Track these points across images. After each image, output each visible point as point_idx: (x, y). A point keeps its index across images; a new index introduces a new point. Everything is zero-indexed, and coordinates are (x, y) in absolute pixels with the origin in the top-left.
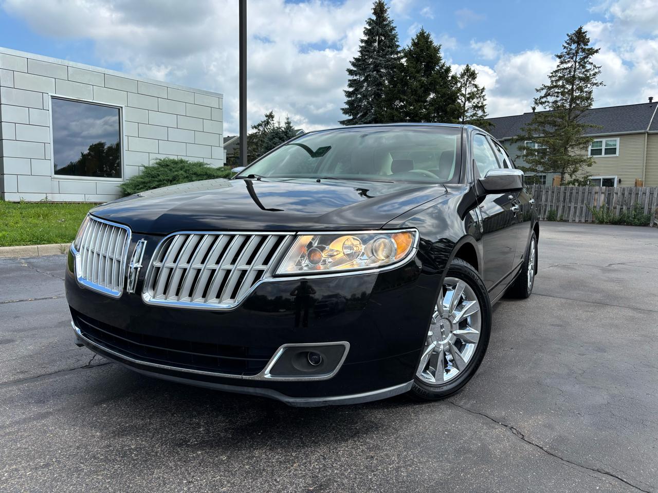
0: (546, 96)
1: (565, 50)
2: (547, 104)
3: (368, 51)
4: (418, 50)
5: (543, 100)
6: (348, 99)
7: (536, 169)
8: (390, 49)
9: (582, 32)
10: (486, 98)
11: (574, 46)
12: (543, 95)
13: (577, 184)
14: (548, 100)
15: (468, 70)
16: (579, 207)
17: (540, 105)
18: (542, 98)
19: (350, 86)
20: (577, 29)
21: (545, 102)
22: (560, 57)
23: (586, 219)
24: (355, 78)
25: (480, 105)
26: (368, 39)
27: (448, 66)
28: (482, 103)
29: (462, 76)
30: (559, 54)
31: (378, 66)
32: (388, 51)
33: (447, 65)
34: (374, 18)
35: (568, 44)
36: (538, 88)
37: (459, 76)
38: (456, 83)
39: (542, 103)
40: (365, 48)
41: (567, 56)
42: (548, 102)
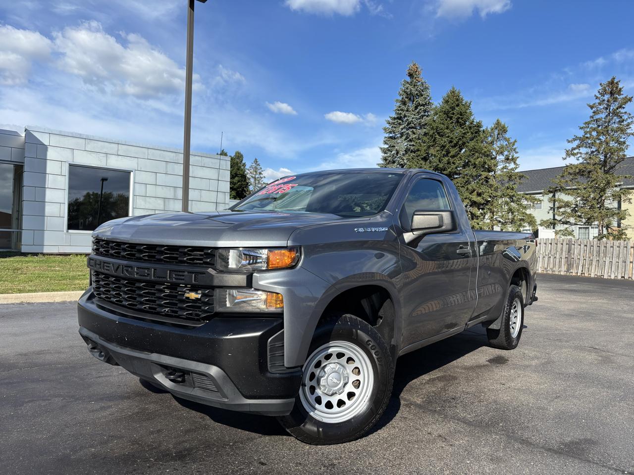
0: (578, 147)
1: (598, 101)
2: (579, 155)
3: (402, 110)
4: (447, 107)
5: (575, 151)
6: (383, 155)
7: (569, 222)
8: (422, 107)
9: (615, 82)
10: (517, 150)
11: (606, 97)
12: (575, 146)
13: (611, 238)
14: (580, 151)
15: (498, 123)
16: (614, 262)
17: (572, 157)
18: (574, 149)
19: (386, 143)
20: (610, 80)
21: (578, 153)
22: (592, 107)
23: (623, 275)
24: (391, 135)
25: (510, 158)
26: (403, 98)
27: (478, 121)
28: (513, 157)
29: (492, 129)
30: (591, 104)
31: (410, 123)
32: (421, 109)
33: (476, 120)
34: (409, 79)
35: (601, 94)
36: (570, 140)
37: (490, 130)
38: (486, 137)
39: (574, 155)
40: (400, 107)
41: (599, 107)
42: (581, 153)
